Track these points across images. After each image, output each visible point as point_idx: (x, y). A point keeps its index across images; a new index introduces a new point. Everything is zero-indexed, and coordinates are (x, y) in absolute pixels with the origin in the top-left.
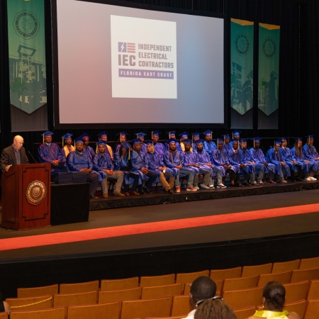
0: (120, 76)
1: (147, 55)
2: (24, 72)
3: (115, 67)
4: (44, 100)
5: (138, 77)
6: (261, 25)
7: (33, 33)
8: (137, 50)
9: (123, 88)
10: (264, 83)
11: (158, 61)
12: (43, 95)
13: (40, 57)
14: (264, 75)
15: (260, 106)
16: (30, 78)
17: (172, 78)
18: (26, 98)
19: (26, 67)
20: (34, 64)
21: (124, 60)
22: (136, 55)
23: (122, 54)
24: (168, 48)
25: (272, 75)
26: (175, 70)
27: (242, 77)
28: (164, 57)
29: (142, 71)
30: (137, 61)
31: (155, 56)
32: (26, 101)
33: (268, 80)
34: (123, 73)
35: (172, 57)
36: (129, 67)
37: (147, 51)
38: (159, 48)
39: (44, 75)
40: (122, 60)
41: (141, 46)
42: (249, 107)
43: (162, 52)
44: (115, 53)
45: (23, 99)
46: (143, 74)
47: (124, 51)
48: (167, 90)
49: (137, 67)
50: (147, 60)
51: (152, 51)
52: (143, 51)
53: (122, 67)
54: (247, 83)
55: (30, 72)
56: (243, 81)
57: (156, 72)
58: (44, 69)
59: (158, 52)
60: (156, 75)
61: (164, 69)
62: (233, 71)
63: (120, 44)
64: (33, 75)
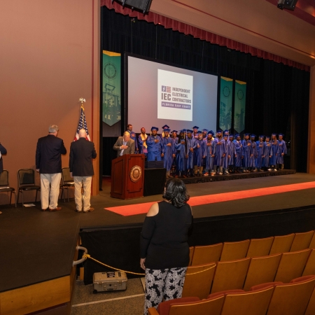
0: (162, 106)
1: (177, 95)
2: (108, 100)
3: (160, 101)
4: (119, 118)
5: (172, 107)
6: (236, 81)
7: (114, 76)
8: (172, 91)
9: (164, 114)
10: (237, 115)
11: (183, 98)
12: (118, 114)
13: (118, 92)
14: (238, 110)
15: (235, 127)
16: (112, 104)
17: (190, 109)
18: (109, 116)
19: (109, 97)
20: (114, 96)
21: (165, 97)
22: (171, 94)
23: (164, 93)
24: (188, 91)
25: (242, 110)
26: (191, 104)
27: (226, 111)
28: (186, 96)
29: (174, 104)
30: (171, 97)
31: (182, 95)
32: (109, 118)
33: (239, 113)
34: (164, 105)
35: (190, 96)
36: (167, 101)
37: (177, 92)
38: (183, 90)
39: (120, 103)
40: (164, 97)
41: (174, 89)
42: (229, 128)
43: (185, 93)
44: (160, 92)
45: (107, 117)
46: (174, 106)
47: (165, 91)
48: (186, 116)
49: (171, 101)
50: (177, 97)
51: (180, 92)
52: (175, 92)
53: (164, 100)
54: (228, 114)
55: (111, 100)
56: (226, 113)
57: (182, 105)
58: (120, 99)
59: (183, 93)
60: (182, 107)
61: (186, 103)
62: (222, 107)
63: (163, 87)
64: (113, 102)
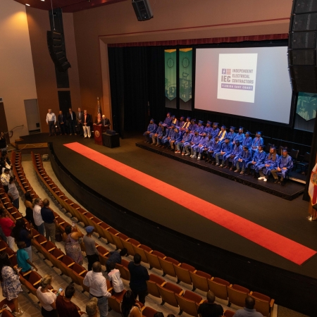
1: (237, 76)
2: (184, 84)
4: (191, 97)
7: (188, 66)
8: (232, 73)
9: (224, 94)
11: (244, 79)
12: (190, 94)
13: (189, 78)
16: (186, 87)
17: (252, 90)
20: (188, 81)
22: (231, 76)
23: (224, 75)
24: (251, 71)
26: (254, 85)
28: (248, 77)
29: (234, 85)
30: (231, 79)
31: (242, 76)
34: (223, 86)
35: (253, 77)
36: (227, 83)
37: (237, 74)
38: (245, 71)
39: (191, 86)
40: (223, 79)
41: (234, 71)
43: (246, 74)
44: (220, 75)
45: (183, 96)
46: (234, 87)
47: (225, 73)
48: (248, 97)
49: (231, 83)
50: (237, 78)
51: (241, 73)
52: (235, 73)
53: (223, 82)
57: (242, 86)
58: (191, 83)
59: (244, 74)
60: (242, 88)
61: (247, 84)
63: (223, 70)
64: (187, 85)
